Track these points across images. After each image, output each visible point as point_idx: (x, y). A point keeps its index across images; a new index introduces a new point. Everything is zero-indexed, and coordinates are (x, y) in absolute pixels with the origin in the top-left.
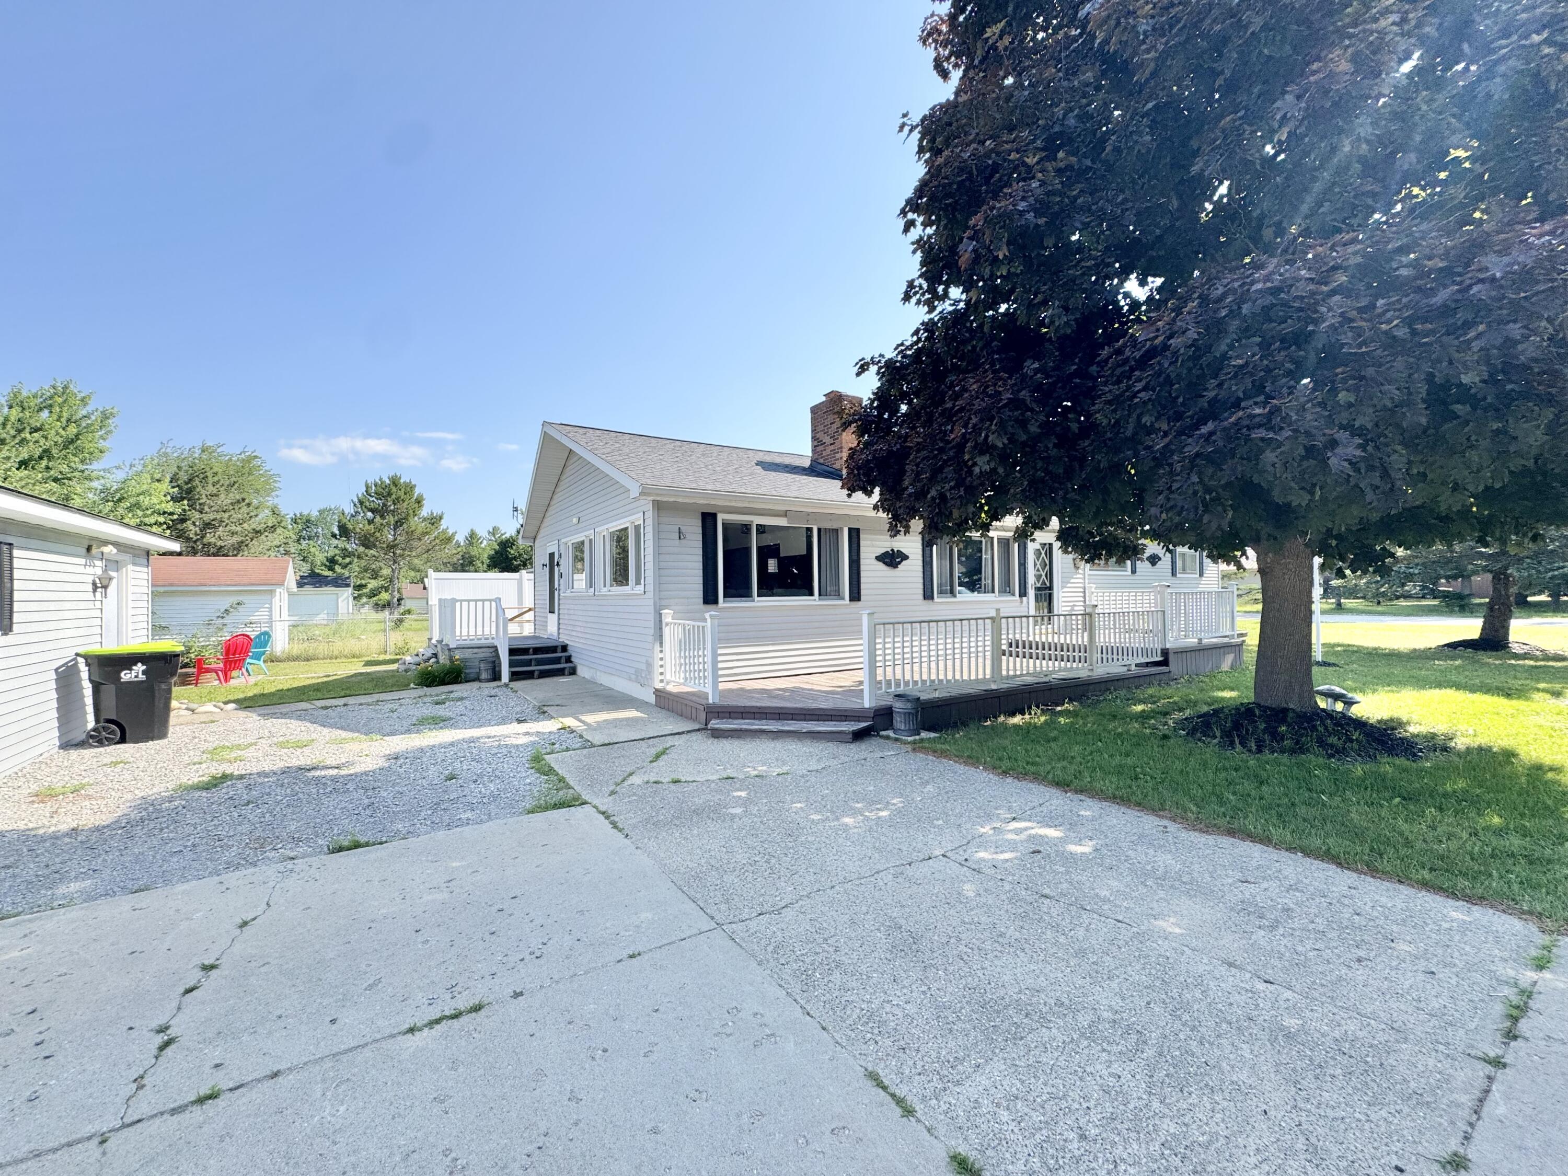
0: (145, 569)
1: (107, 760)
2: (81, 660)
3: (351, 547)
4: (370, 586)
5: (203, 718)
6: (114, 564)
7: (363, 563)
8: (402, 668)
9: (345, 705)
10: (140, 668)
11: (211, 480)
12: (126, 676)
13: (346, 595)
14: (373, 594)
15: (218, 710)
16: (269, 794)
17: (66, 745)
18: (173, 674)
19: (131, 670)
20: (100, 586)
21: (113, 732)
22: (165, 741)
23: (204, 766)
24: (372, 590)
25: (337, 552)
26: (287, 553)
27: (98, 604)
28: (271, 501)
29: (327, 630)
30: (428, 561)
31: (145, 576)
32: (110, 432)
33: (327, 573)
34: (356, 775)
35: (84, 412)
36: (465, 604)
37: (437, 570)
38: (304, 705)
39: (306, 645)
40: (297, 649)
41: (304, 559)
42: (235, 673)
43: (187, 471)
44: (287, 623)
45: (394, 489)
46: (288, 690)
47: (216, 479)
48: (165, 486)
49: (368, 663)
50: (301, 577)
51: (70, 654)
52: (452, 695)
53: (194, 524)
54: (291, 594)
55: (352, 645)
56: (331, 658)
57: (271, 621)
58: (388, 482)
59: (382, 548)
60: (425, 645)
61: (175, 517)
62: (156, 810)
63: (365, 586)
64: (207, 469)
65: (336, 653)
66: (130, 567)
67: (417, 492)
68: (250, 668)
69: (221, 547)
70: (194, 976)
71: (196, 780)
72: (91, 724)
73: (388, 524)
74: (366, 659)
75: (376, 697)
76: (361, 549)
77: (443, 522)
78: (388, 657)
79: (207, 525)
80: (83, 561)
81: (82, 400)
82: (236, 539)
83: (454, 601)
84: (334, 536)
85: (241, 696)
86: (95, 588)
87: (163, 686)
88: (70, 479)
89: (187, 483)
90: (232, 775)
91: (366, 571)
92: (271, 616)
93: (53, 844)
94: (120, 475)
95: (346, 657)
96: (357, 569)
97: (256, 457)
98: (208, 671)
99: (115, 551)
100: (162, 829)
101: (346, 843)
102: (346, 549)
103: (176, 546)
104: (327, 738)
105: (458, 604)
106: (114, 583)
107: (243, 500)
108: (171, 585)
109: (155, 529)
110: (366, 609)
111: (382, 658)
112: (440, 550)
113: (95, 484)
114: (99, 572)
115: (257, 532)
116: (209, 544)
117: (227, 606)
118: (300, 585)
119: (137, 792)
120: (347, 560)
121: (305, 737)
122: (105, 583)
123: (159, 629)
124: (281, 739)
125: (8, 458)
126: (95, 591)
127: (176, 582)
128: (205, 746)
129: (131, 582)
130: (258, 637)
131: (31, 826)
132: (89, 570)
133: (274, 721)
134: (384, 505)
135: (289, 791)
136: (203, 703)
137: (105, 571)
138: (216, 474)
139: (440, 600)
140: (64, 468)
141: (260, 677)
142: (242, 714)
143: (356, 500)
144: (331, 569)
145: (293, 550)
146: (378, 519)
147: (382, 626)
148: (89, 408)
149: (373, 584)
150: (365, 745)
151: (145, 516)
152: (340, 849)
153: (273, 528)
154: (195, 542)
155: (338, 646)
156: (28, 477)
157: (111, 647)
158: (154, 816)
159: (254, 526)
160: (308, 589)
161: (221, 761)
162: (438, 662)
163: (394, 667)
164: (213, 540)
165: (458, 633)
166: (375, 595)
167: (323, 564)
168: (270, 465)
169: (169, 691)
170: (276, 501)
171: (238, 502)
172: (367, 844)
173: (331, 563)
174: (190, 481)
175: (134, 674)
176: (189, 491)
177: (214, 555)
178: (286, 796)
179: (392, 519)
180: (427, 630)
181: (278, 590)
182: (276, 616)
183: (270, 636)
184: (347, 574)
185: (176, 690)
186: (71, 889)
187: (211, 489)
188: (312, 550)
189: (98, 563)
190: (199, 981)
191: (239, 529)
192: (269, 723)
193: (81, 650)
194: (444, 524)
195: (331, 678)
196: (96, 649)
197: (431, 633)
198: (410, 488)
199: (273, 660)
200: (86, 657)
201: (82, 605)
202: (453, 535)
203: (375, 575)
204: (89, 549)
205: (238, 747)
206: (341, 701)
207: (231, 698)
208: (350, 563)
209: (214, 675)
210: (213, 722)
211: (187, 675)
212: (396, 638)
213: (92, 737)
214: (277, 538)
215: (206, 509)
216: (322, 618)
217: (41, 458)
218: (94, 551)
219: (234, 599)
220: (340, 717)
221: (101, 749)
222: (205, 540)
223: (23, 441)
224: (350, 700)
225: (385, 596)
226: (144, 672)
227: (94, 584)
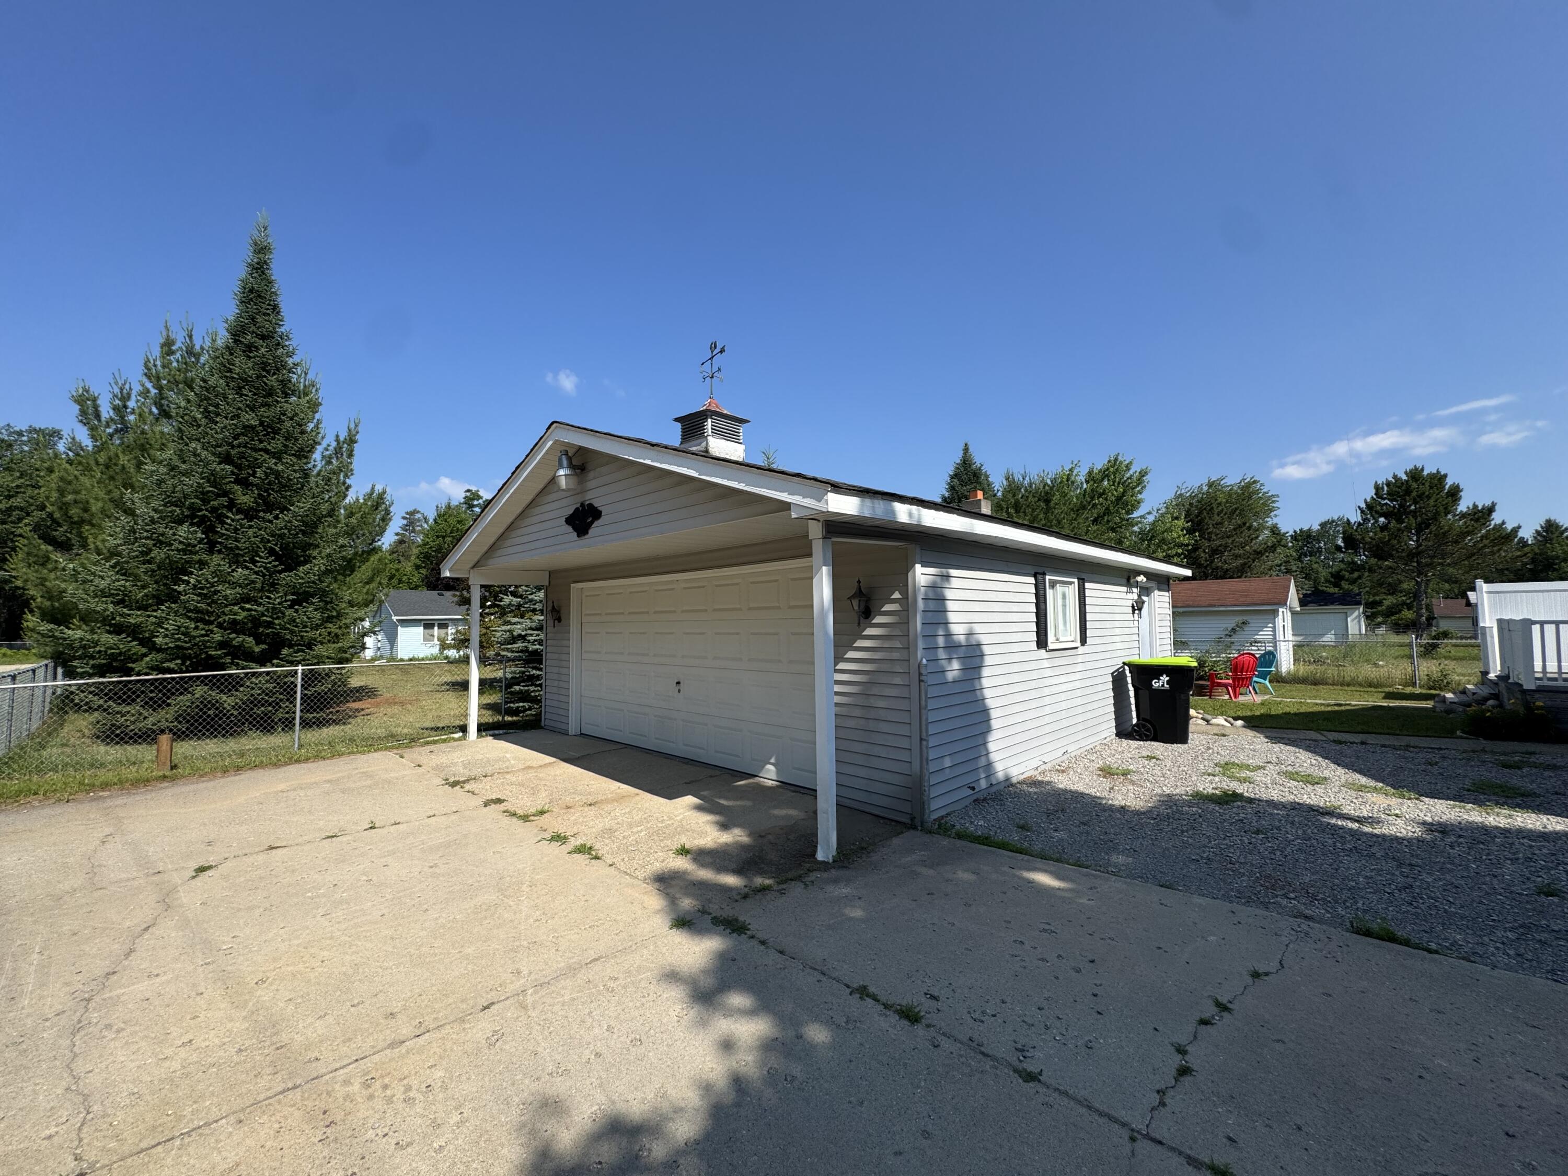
0: (1167, 594)
1: (1145, 753)
2: (1127, 668)
3: (1361, 559)
4: (1386, 603)
5: (1216, 730)
6: (1145, 591)
7: (1376, 577)
8: (1440, 707)
9: (1363, 743)
10: (1165, 678)
11: (1216, 511)
12: (1156, 684)
13: (1356, 613)
14: (1391, 611)
15: (1229, 725)
16: (1278, 828)
17: (1121, 734)
18: (1190, 688)
19: (1159, 679)
20: (1137, 607)
21: (1148, 730)
22: (1186, 746)
23: (1217, 779)
24: (1389, 607)
25: (1342, 566)
26: (1289, 571)
27: (1136, 622)
28: (1270, 522)
29: (1336, 653)
30: (1471, 568)
31: (1167, 599)
32: (1145, 487)
33: (1332, 590)
34: (1383, 837)
35: (1128, 475)
36: (1550, 630)
37: (1488, 581)
38: (1314, 735)
39: (1312, 667)
40: (1303, 670)
41: (1307, 577)
42: (1242, 690)
43: (1196, 506)
44: (1291, 644)
45: (1414, 485)
46: (1295, 714)
47: (1220, 508)
48: (1181, 523)
49: (1389, 696)
50: (1305, 595)
51: (1118, 663)
52: (1533, 759)
53: (1204, 551)
54: (1294, 613)
55: (1367, 671)
56: (1342, 685)
57: (1275, 642)
58: (1404, 477)
59: (1401, 558)
60: (1475, 680)
61: (1190, 547)
62: (1178, 811)
63: (1380, 603)
64: (1213, 501)
65: (1348, 679)
66: (1156, 592)
67: (1449, 482)
68: (1257, 686)
69: (1227, 570)
70: (1210, 1010)
71: (1210, 791)
72: (1135, 721)
73: (1408, 529)
74: (1387, 690)
75: (1405, 740)
76: (1373, 561)
77: (1494, 515)
78: (1418, 691)
79: (1215, 552)
80: (1124, 589)
81: (1127, 466)
82: (1240, 561)
83: (1528, 624)
84: (1338, 548)
85: (1249, 714)
86: (1134, 610)
87: (1183, 697)
88: (1120, 527)
89: (1197, 517)
90: (1241, 795)
91: (1381, 585)
92: (1274, 635)
93: (1110, 816)
94: (1151, 518)
95: (1360, 685)
96: (1368, 584)
97: (1255, 482)
98: (1220, 685)
99: (1145, 579)
100: (1183, 832)
101: (1375, 927)
102: (1354, 563)
103: (1188, 573)
104: (1343, 780)
105: (1536, 629)
106: (1146, 605)
107: (1244, 524)
108: (1188, 606)
109: (1175, 560)
110: (1382, 630)
111: (1409, 690)
112: (1492, 553)
113: (1136, 529)
114: (1135, 597)
115: (1259, 554)
116: (1217, 568)
117: (1233, 625)
118: (1303, 602)
119: (1164, 788)
120: (1356, 574)
121: (1316, 772)
122: (1140, 605)
123: (1179, 645)
124: (1290, 768)
125: (1087, 518)
126: (1133, 613)
127: (1191, 603)
128: (1218, 759)
129: (1157, 605)
130: (1263, 656)
131: (1098, 794)
132: (1130, 596)
133: (1282, 746)
134: (1401, 506)
135: (1300, 832)
136: (1216, 716)
137: (1139, 596)
138: (1220, 504)
139: (1500, 621)
140: (1117, 519)
141: (1266, 697)
142: (1250, 733)
143: (1363, 506)
144: (1336, 585)
145: (1294, 568)
146: (1393, 524)
147: (1406, 651)
148: (1131, 472)
149: (1389, 601)
150: (1394, 801)
151: (1169, 549)
152: (1368, 933)
153: (1273, 549)
154: (1206, 567)
155: (1350, 671)
156: (1098, 530)
157: (1146, 659)
158: (1177, 816)
159: (1255, 547)
160: (1312, 607)
161: (1232, 778)
162: (1501, 705)
163: (1429, 704)
164: (1220, 564)
165: (1538, 666)
166: (1393, 614)
167: (1327, 581)
168: (1268, 487)
169: (1188, 700)
170: (1275, 520)
171: (1240, 526)
172: (1406, 943)
173: (1337, 578)
174: (1200, 513)
175: (1161, 683)
176: (1200, 523)
177: (1222, 578)
178: (1298, 837)
179: (1412, 521)
180: (1476, 658)
181: (1281, 610)
182: (1280, 636)
183: (1274, 656)
184: (1356, 590)
185: (1193, 699)
186: (1120, 860)
187: (1217, 518)
188: (1315, 566)
189: (1135, 590)
190: (1213, 1017)
191: (1241, 552)
192: (1277, 747)
193: (1127, 660)
194: (1496, 518)
195: (1343, 708)
196: (1136, 660)
197: (1487, 664)
198: (1438, 479)
199: (1278, 679)
200: (1130, 665)
201: (1127, 624)
202: (1516, 530)
203: (1393, 590)
204: (1128, 580)
205: (1247, 767)
206: (1358, 738)
207: (1239, 713)
208: (1360, 577)
209: (1225, 690)
210: (1224, 735)
211: (1202, 687)
212: (1427, 668)
213: (1135, 731)
214: (1279, 556)
215: (1214, 537)
216: (1329, 638)
217: (1104, 515)
218: (1132, 581)
219: (1240, 619)
220: (1358, 758)
221: (1141, 743)
222: (1213, 565)
223: (1094, 506)
224: (1371, 739)
225: (1408, 614)
226: (1168, 682)
227: (1133, 607)
